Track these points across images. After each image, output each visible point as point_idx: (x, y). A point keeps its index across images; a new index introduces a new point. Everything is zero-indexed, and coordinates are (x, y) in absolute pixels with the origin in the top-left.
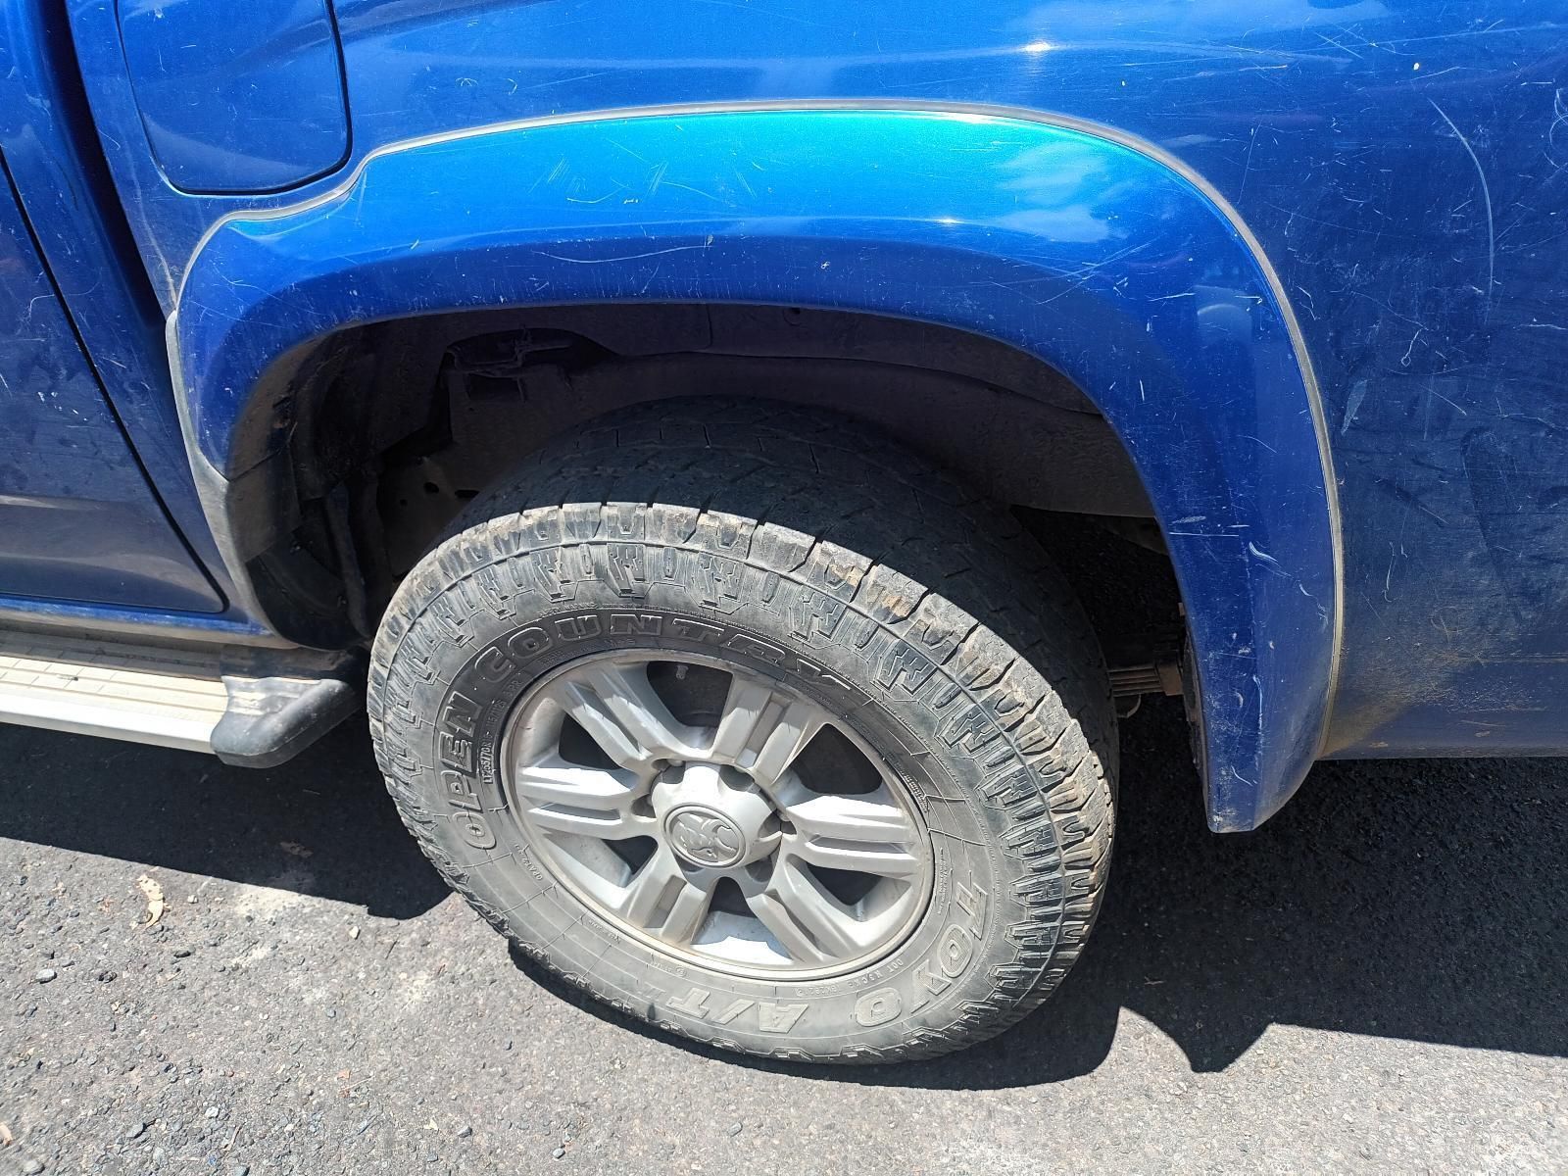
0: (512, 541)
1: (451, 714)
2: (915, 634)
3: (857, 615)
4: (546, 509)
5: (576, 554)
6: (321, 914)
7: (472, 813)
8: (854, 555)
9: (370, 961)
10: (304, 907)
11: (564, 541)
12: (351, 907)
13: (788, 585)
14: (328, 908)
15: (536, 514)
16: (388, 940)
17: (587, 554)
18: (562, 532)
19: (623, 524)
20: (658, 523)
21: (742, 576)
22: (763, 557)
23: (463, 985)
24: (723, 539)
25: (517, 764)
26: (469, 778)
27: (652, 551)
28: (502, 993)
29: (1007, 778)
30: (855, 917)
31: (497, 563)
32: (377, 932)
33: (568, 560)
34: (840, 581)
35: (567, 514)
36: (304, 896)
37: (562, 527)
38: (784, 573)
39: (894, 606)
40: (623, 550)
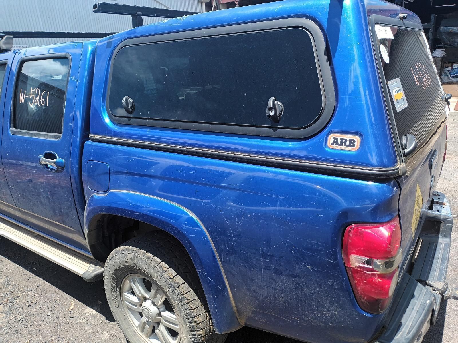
0: (123, 251)
1: (113, 279)
2: (173, 282)
3: (165, 276)
5: (130, 255)
6: (98, 316)
7: (115, 299)
8: (167, 265)
9: (101, 328)
11: (128, 253)
12: (103, 317)
13: (156, 268)
15: (127, 247)
16: (106, 325)
18: (129, 251)
19: (136, 252)
20: (141, 253)
21: (150, 265)
22: (154, 263)
23: (114, 338)
24: (149, 258)
25: (123, 292)
27: (139, 257)
28: (120, 341)
29: (186, 313)
30: (173, 339)
32: (105, 323)
33: (128, 256)
34: (164, 269)
35: (130, 248)
36: (97, 312)
38: (155, 266)
39: (171, 276)
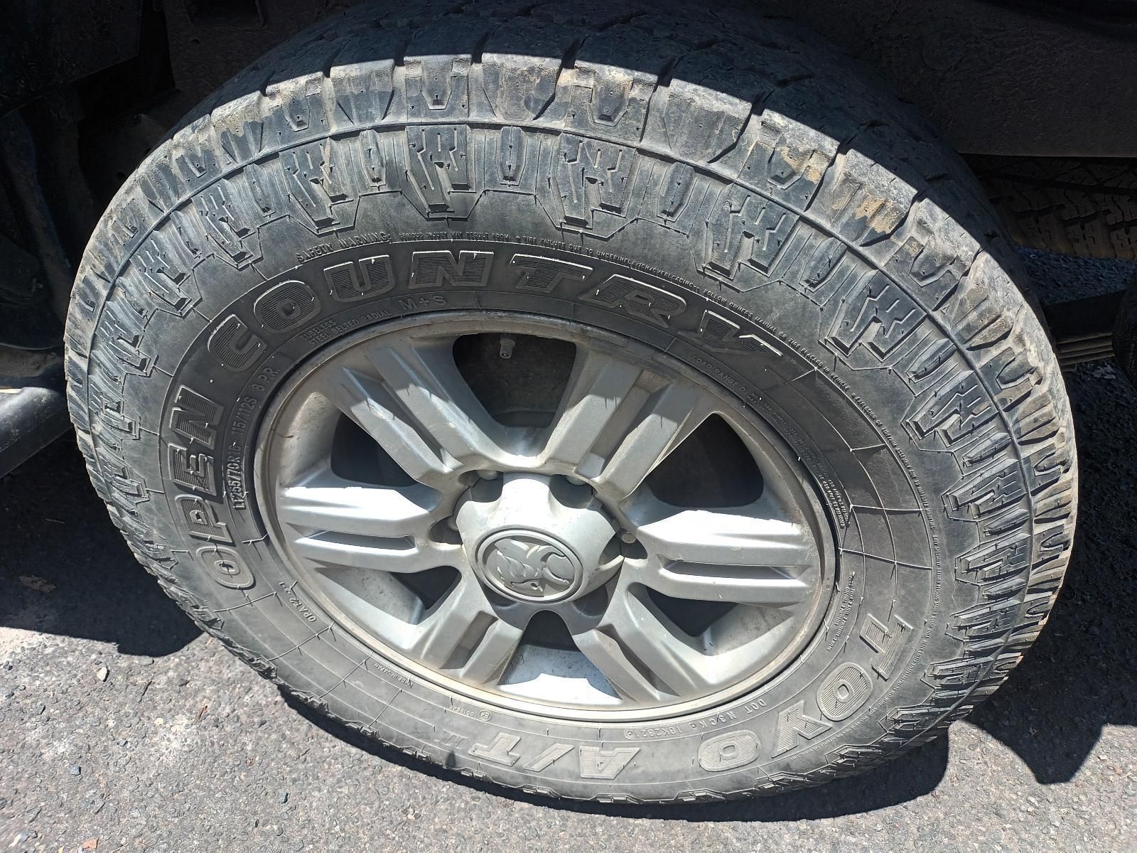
0: (251, 138)
1: (180, 418)
2: (902, 260)
3: (814, 231)
4: (303, 80)
5: (355, 150)
6: (65, 654)
7: (220, 547)
8: (812, 133)
9: (122, 705)
10: (46, 647)
11: (334, 130)
12: (99, 645)
13: (708, 185)
14: (73, 647)
15: (287, 88)
16: (141, 681)
17: (373, 147)
18: (330, 114)
19: (430, 92)
20: (491, 86)
21: (631, 172)
22: (667, 138)
23: (228, 729)
24: (600, 110)
25: (277, 484)
26: (214, 504)
27: (480, 137)
28: (274, 736)
29: (991, 478)
30: (701, 649)
31: (229, 176)
32: (129, 673)
33: (342, 161)
34: (793, 174)
35: (338, 82)
36: (45, 635)
37: (330, 106)
38: (702, 163)
39: (874, 216)
40: (432, 137)
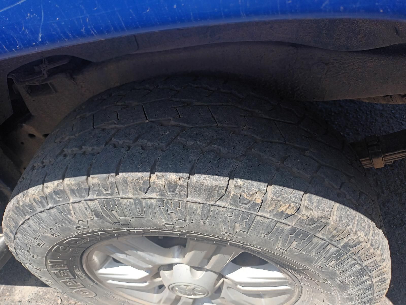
0: (44, 201)
1: (52, 266)
2: (301, 222)
3: (263, 218)
4: (56, 182)
5: (81, 206)
7: (81, 289)
8: (255, 183)
10: (39, 292)
11: (72, 200)
13: (217, 208)
14: (49, 291)
15: (51, 186)
17: (87, 206)
18: (69, 195)
19: (103, 188)
20: (125, 185)
21: (186, 208)
24: (169, 189)
26: (74, 280)
27: (126, 201)
29: (352, 274)
33: (77, 210)
34: (250, 201)
35: (68, 185)
37: (68, 192)
38: (213, 203)
39: (286, 210)
40: (108, 202)
